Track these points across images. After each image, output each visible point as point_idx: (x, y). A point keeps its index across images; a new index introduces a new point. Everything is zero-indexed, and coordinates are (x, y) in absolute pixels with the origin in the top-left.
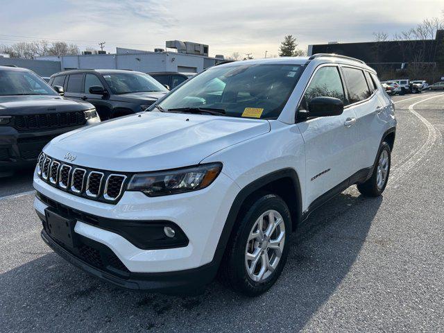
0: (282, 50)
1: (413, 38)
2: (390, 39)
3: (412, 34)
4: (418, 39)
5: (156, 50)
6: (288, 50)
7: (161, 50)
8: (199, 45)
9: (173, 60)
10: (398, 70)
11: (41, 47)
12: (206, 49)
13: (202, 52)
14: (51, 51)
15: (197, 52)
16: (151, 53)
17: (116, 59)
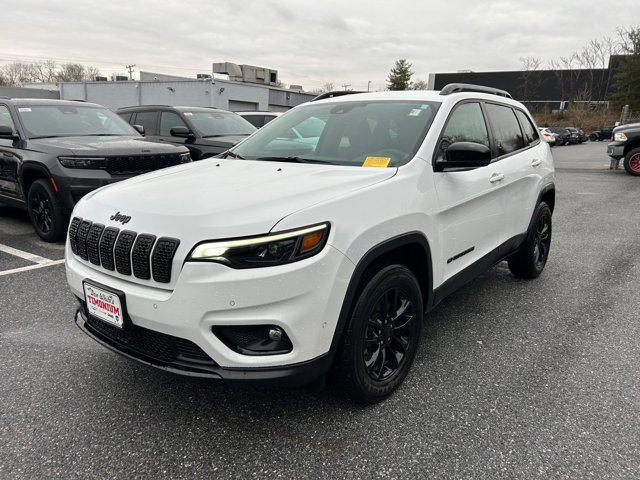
0: (392, 81)
1: (576, 66)
2: (544, 67)
3: (575, 60)
4: (583, 67)
5: (199, 76)
6: (399, 82)
7: (206, 76)
8: (264, 70)
9: (222, 90)
10: (555, 111)
11: (45, 71)
12: (273, 76)
13: (267, 79)
14: (60, 76)
15: (261, 80)
16: (190, 81)
17: (139, 88)
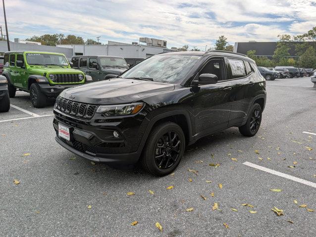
0: (217, 45)
5: (133, 43)
7: (136, 43)
8: (161, 41)
9: (144, 49)
12: (165, 43)
13: (162, 45)
15: (159, 45)
16: (130, 45)
17: (107, 48)
